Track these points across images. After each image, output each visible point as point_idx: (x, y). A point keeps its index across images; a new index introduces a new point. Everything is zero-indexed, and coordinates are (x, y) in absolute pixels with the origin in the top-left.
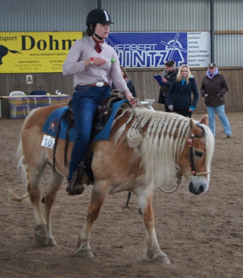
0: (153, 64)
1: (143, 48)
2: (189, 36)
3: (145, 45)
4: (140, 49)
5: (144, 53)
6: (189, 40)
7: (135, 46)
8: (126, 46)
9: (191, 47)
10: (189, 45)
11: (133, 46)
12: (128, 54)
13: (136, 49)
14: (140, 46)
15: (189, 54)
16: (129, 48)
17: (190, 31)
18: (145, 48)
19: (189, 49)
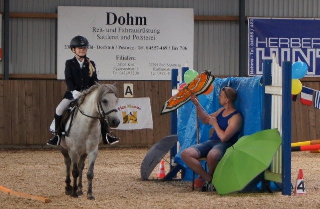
1: (310, 45)
3: (313, 39)
4: (305, 45)
5: (312, 53)
7: (298, 41)
8: (282, 41)
11: (293, 41)
12: (286, 53)
13: (298, 45)
14: (305, 41)
16: (288, 44)
18: (313, 44)
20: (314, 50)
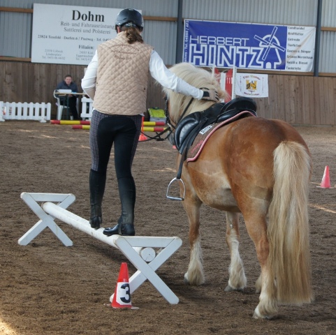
0: (243, 64)
1: (232, 43)
2: (289, 31)
3: (234, 39)
4: (228, 43)
5: (233, 50)
6: (288, 36)
7: (222, 39)
8: (210, 39)
9: (291, 45)
10: (288, 42)
11: (219, 39)
12: (213, 49)
13: (222, 43)
14: (228, 40)
15: (287, 54)
16: (214, 41)
17: (291, 25)
18: (234, 42)
19: (288, 48)
20: (234, 47)
